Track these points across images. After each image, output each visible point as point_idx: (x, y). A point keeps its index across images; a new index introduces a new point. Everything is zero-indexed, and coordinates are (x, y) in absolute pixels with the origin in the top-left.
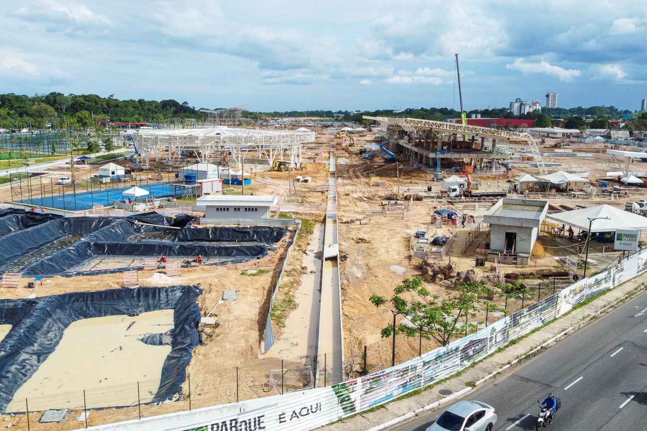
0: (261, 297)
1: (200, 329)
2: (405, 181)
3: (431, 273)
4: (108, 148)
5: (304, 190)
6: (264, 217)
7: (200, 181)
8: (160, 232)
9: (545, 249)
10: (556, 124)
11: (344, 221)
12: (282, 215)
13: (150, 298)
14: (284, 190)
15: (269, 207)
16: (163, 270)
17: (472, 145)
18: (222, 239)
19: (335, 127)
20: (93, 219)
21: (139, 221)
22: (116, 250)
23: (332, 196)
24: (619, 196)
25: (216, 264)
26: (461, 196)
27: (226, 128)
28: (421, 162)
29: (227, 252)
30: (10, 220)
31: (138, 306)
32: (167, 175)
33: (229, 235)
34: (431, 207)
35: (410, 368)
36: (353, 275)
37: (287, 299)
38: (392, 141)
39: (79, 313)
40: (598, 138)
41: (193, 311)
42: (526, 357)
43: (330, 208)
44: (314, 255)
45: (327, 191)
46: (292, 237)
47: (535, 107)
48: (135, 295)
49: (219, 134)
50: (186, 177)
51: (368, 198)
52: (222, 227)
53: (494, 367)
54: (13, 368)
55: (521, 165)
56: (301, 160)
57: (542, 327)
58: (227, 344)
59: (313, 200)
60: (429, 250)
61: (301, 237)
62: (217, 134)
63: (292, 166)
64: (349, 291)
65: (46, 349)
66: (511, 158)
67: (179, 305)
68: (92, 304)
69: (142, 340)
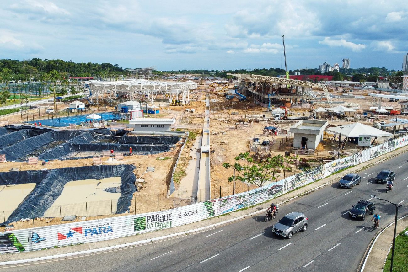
0: (167, 170)
1: (136, 185)
2: (250, 112)
3: (259, 159)
4: (73, 92)
5: (191, 116)
6: (167, 130)
7: (130, 111)
8: (108, 139)
9: (324, 147)
10: (346, 78)
11: (213, 133)
12: (178, 130)
13: (108, 171)
14: (178, 117)
15: (171, 125)
16: (114, 157)
17: (291, 91)
18: (144, 142)
19: (210, 80)
20: (70, 132)
21: (96, 133)
22: (85, 148)
23: (207, 120)
24: (373, 120)
25: (142, 154)
26: (281, 120)
27: (144, 80)
28: (260, 101)
29: (147, 149)
30: (23, 132)
31: (102, 174)
32: (110, 108)
33: (148, 140)
34: (264, 126)
35: (242, 196)
36: (217, 160)
37: (181, 171)
38: (243, 88)
39: (70, 178)
40: (370, 87)
41: (132, 177)
42: (302, 195)
43: (206, 127)
44: (196, 151)
45: (204, 117)
46: (184, 141)
47: (335, 68)
48: (100, 169)
49: (140, 84)
50: (122, 108)
51: (228, 121)
52: (144, 136)
53: (285, 199)
54: (42, 201)
55: (320, 103)
56: (189, 100)
57: (313, 182)
58: (150, 191)
59: (196, 122)
60: (260, 148)
61: (188, 141)
62: (139, 84)
63: (184, 103)
64: (215, 167)
65: (56, 194)
66: (315, 99)
67: (123, 175)
68: (77, 174)
69: (106, 190)
